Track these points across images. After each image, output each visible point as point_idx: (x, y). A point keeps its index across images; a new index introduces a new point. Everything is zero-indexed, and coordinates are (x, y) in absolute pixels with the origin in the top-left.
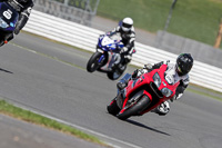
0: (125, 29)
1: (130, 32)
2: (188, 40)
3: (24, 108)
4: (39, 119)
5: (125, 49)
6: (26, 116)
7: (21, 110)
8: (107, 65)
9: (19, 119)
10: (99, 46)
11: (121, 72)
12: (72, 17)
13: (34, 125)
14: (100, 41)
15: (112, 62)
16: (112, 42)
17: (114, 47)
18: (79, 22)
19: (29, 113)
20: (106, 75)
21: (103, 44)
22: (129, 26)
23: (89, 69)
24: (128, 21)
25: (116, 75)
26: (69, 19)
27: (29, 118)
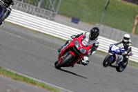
0: (125, 41)
1: (128, 43)
2: (115, 29)
3: (13, 72)
4: (22, 78)
5: (126, 53)
6: (14, 77)
7: (11, 73)
8: (115, 62)
9: (10, 78)
10: (110, 51)
11: (124, 67)
12: (43, 15)
13: (19, 82)
14: (111, 48)
15: (118, 60)
16: (118, 48)
17: (119, 51)
18: (47, 18)
19: (16, 75)
20: (115, 68)
21: (112, 50)
22: (128, 39)
23: (104, 65)
24: (127, 36)
25: (121, 69)
26: (41, 16)
27: (16, 77)
